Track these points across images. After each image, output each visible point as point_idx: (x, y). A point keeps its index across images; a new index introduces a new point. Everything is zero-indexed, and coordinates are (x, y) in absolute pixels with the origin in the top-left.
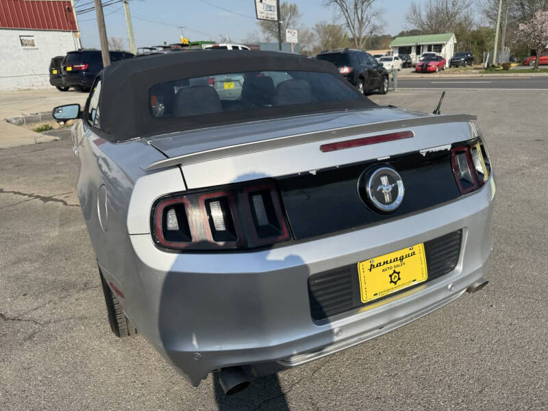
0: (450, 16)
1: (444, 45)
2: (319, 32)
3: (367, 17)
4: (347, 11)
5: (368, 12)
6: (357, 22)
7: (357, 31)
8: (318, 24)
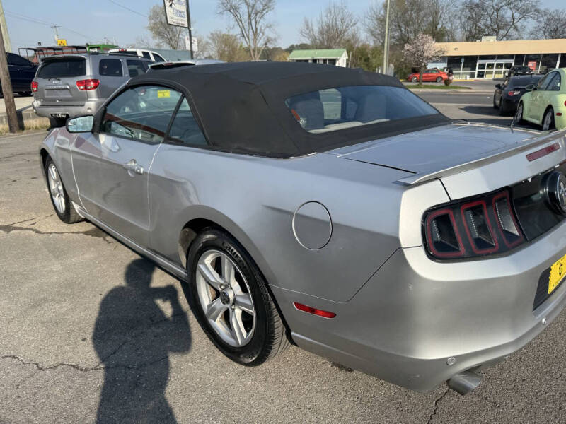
0: (339, 33)
1: (338, 60)
2: (214, 40)
3: (261, 29)
4: (241, 21)
5: (262, 23)
6: (251, 33)
7: (252, 42)
8: (214, 33)
